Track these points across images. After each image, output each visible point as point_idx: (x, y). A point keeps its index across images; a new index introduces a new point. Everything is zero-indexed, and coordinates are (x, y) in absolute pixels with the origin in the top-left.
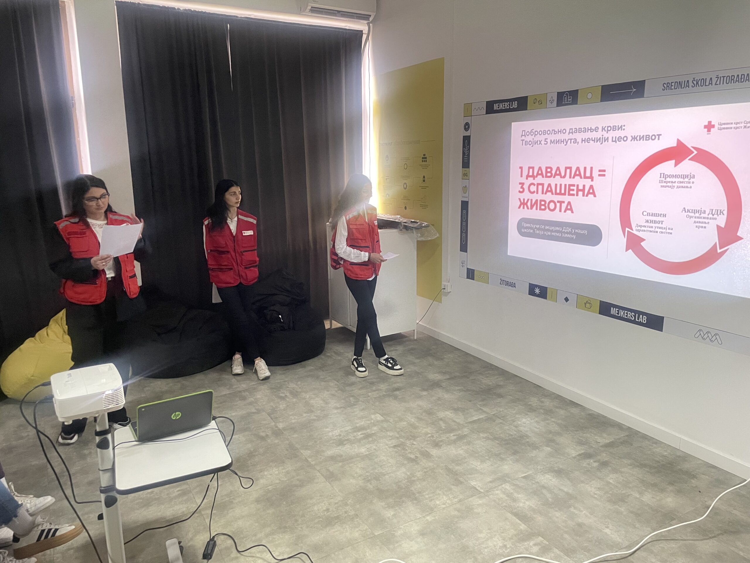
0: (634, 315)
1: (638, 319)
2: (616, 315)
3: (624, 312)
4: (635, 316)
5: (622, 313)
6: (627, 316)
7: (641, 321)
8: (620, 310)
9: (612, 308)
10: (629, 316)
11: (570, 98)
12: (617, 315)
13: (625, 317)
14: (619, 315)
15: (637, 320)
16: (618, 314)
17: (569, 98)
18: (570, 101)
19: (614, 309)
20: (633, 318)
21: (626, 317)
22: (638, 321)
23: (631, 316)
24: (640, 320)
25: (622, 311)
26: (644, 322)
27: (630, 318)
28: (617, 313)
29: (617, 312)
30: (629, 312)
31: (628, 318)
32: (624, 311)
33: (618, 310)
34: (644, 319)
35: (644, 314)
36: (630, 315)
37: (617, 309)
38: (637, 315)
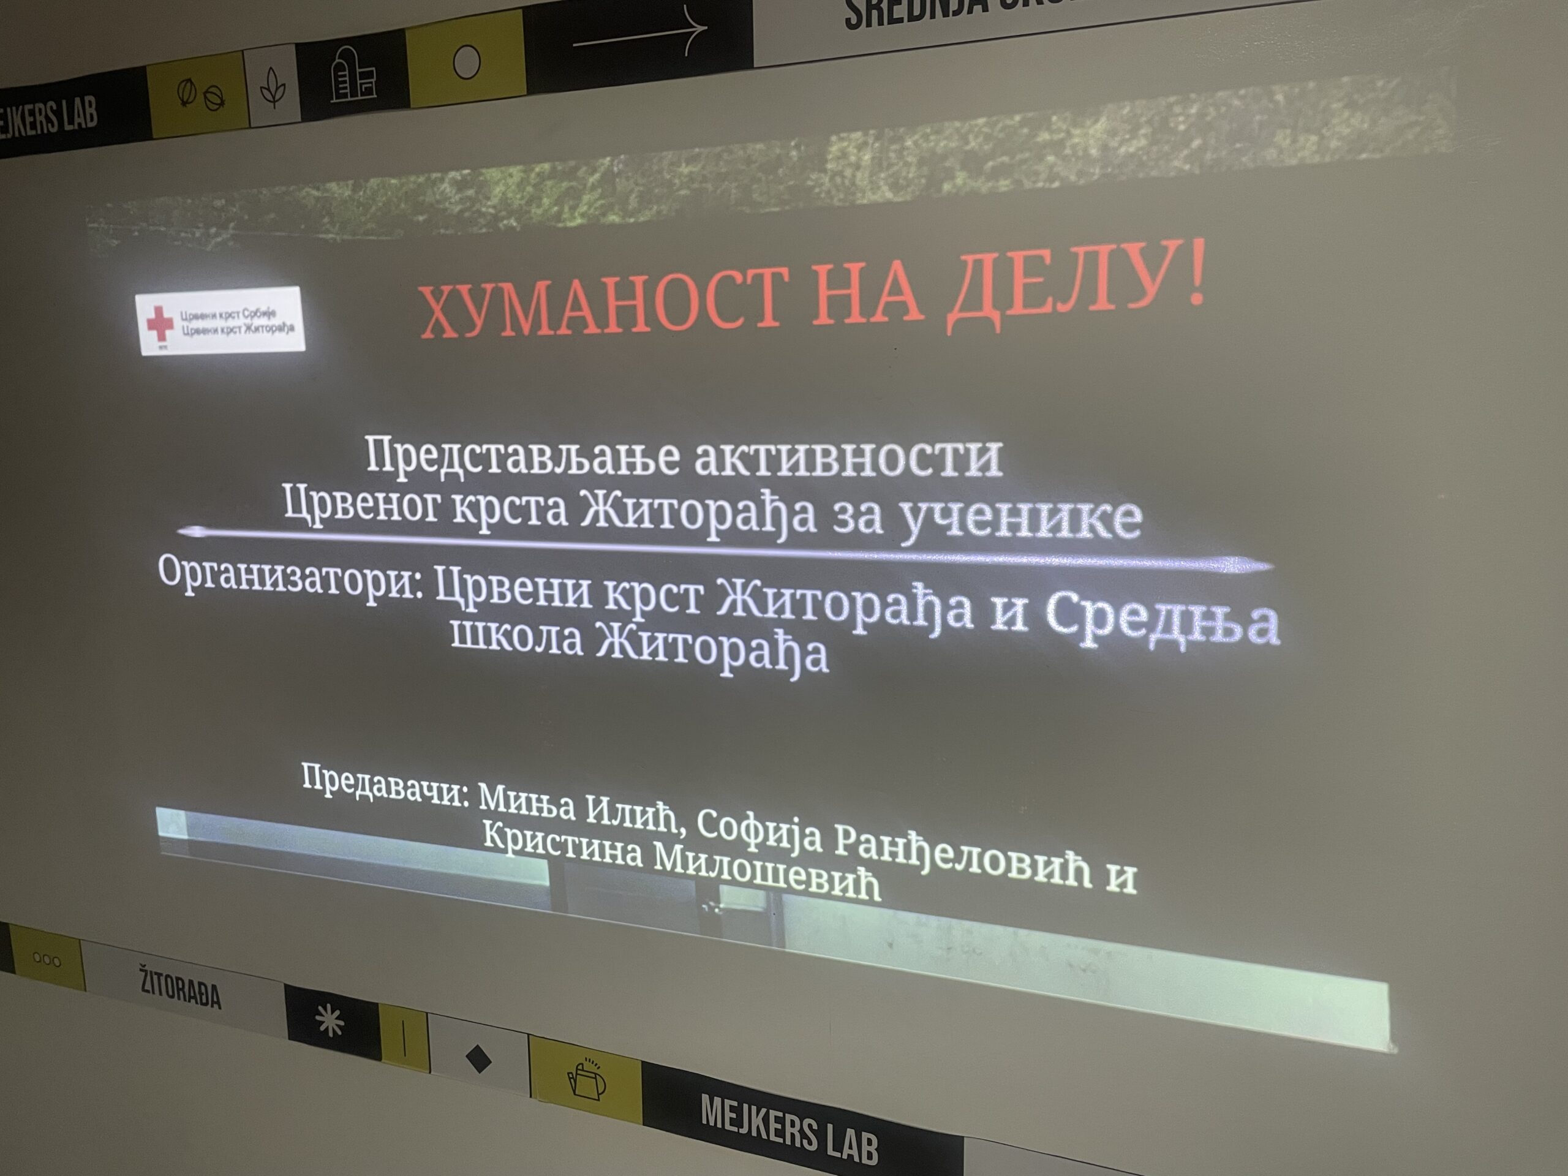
0: (815, 1127)
1: (838, 1147)
2: (728, 1127)
3: (767, 1115)
4: (821, 1135)
5: (757, 1121)
6: (780, 1133)
7: (850, 1156)
8: (746, 1106)
9: (705, 1098)
10: (793, 1135)
11: (369, 75)
12: (735, 1129)
13: (773, 1138)
14: (744, 1131)
15: (830, 1152)
16: (737, 1122)
17: (364, 76)
18: (369, 91)
19: (717, 1100)
20: (810, 1143)
21: (781, 1140)
22: (838, 1155)
23: (801, 1131)
24: (846, 1151)
25: (754, 1108)
26: (865, 1161)
27: (798, 1144)
28: (733, 1122)
29: (729, 1115)
30: (789, 1117)
31: (788, 1142)
32: (764, 1110)
33: (735, 1104)
34: (865, 1148)
35: (862, 1123)
36: (795, 1131)
37: (728, 1103)
38: (830, 1127)
